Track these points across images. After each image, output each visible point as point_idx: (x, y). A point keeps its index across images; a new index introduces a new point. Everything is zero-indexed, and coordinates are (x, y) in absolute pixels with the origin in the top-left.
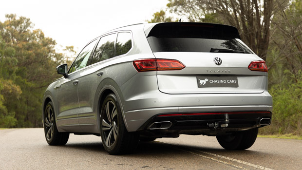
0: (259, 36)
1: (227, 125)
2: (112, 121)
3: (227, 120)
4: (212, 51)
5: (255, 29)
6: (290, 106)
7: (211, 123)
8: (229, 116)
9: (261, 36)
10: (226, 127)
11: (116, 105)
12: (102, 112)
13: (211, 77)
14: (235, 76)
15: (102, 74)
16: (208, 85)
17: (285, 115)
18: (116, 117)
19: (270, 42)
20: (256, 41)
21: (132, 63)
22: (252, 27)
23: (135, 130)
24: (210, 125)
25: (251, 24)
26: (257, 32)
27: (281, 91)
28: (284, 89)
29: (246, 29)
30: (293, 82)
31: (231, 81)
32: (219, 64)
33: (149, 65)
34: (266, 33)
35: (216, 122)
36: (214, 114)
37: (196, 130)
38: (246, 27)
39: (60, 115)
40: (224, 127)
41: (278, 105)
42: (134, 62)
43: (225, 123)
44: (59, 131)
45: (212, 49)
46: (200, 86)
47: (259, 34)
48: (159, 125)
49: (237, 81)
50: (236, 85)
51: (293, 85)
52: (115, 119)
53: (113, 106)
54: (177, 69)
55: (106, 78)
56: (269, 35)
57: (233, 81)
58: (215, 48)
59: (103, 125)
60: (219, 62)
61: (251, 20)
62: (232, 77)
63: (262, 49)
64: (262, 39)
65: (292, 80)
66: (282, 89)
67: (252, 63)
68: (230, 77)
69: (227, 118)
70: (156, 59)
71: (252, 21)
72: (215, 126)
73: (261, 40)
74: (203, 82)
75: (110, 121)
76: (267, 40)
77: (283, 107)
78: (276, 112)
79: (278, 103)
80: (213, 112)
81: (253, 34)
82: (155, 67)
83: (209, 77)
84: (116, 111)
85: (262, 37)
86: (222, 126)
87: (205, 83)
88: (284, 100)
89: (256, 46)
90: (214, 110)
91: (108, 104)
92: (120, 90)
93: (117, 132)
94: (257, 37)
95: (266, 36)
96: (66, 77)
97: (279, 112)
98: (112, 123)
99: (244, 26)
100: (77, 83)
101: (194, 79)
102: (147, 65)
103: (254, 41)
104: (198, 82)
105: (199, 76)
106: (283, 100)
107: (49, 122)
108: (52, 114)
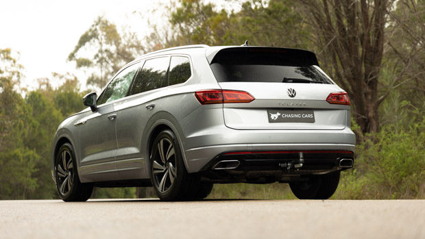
0: (364, 43)
1: (301, 165)
2: (166, 161)
3: (301, 160)
4: (285, 81)
5: (357, 30)
6: (410, 159)
7: (283, 163)
8: (304, 155)
9: (369, 42)
10: (300, 168)
11: (173, 143)
12: (153, 152)
13: (284, 111)
14: (311, 110)
15: (153, 106)
16: (280, 120)
17: (402, 173)
18: (173, 156)
19: (384, 51)
20: (360, 49)
21: (194, 94)
22: (354, 27)
23: (197, 170)
24: (283, 165)
25: (352, 21)
26: (363, 35)
27: (396, 135)
28: (402, 132)
29: (344, 29)
30: (416, 121)
31: (306, 116)
32: (292, 96)
33: (214, 97)
34: (378, 38)
35: (290, 161)
36: (287, 153)
37: (267, 172)
38: (343, 26)
39: (85, 160)
40: (297, 168)
41: (391, 157)
42: (196, 92)
43: (299, 163)
44: (82, 182)
45: (285, 78)
46: (271, 121)
47: (366, 38)
48: (225, 165)
49: (313, 116)
50: (312, 121)
51: (416, 125)
52: (172, 159)
53: (169, 144)
54: (246, 102)
55: (159, 112)
56: (383, 40)
57: (310, 116)
58: (288, 78)
59: (155, 167)
60: (293, 93)
61: (351, 14)
62: (307, 111)
63: (372, 64)
64: (371, 48)
65: (414, 118)
66: (399, 133)
67: (331, 95)
68: (305, 111)
69: (301, 156)
70: (222, 91)
71: (354, 16)
72: (288, 166)
73: (368, 49)
74: (275, 116)
75: (164, 162)
76: (380, 49)
77: (398, 160)
78: (388, 168)
79: (392, 154)
80: (285, 151)
81: (354, 38)
82: (221, 99)
83: (282, 111)
84: (173, 149)
85: (371, 44)
86: (296, 166)
87: (277, 117)
88: (402, 150)
89: (359, 59)
90: (287, 149)
91: (162, 142)
92: (179, 125)
93: (175, 174)
94: (362, 44)
95: (377, 42)
96: (94, 110)
97: (393, 168)
98: (166, 165)
99: (340, 24)
100: (115, 117)
101: (265, 113)
102: (211, 97)
103: (357, 51)
104: (269, 116)
105: (271, 110)
106: (400, 150)
107: (64, 170)
108: (71, 160)
